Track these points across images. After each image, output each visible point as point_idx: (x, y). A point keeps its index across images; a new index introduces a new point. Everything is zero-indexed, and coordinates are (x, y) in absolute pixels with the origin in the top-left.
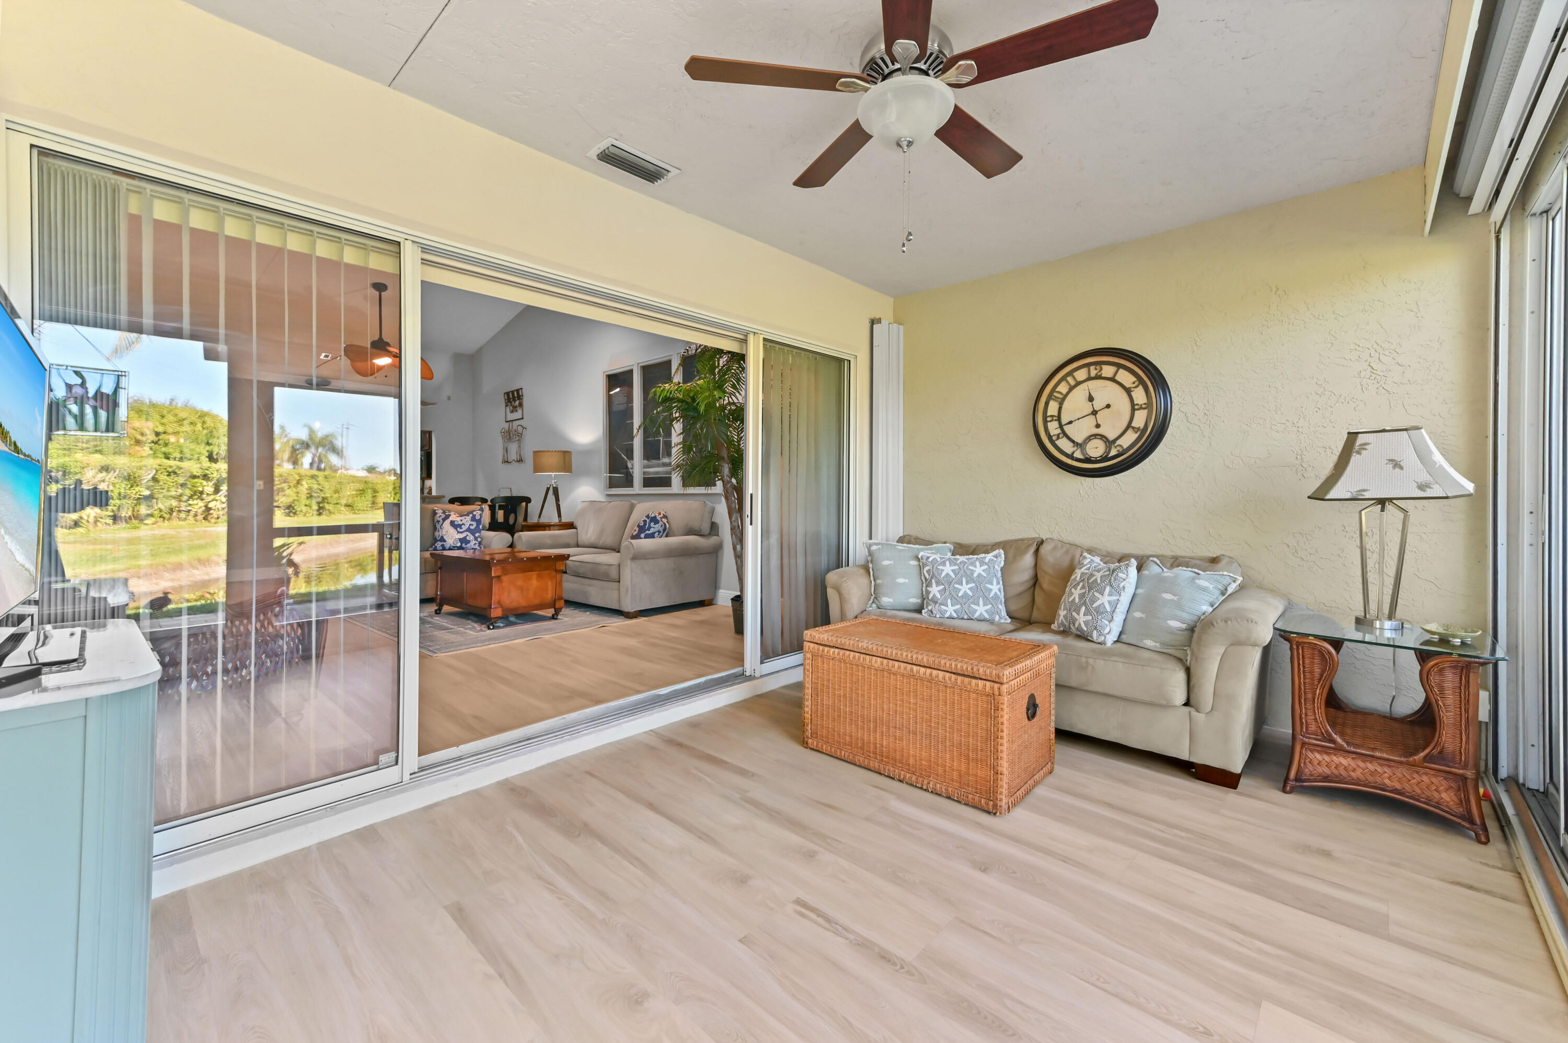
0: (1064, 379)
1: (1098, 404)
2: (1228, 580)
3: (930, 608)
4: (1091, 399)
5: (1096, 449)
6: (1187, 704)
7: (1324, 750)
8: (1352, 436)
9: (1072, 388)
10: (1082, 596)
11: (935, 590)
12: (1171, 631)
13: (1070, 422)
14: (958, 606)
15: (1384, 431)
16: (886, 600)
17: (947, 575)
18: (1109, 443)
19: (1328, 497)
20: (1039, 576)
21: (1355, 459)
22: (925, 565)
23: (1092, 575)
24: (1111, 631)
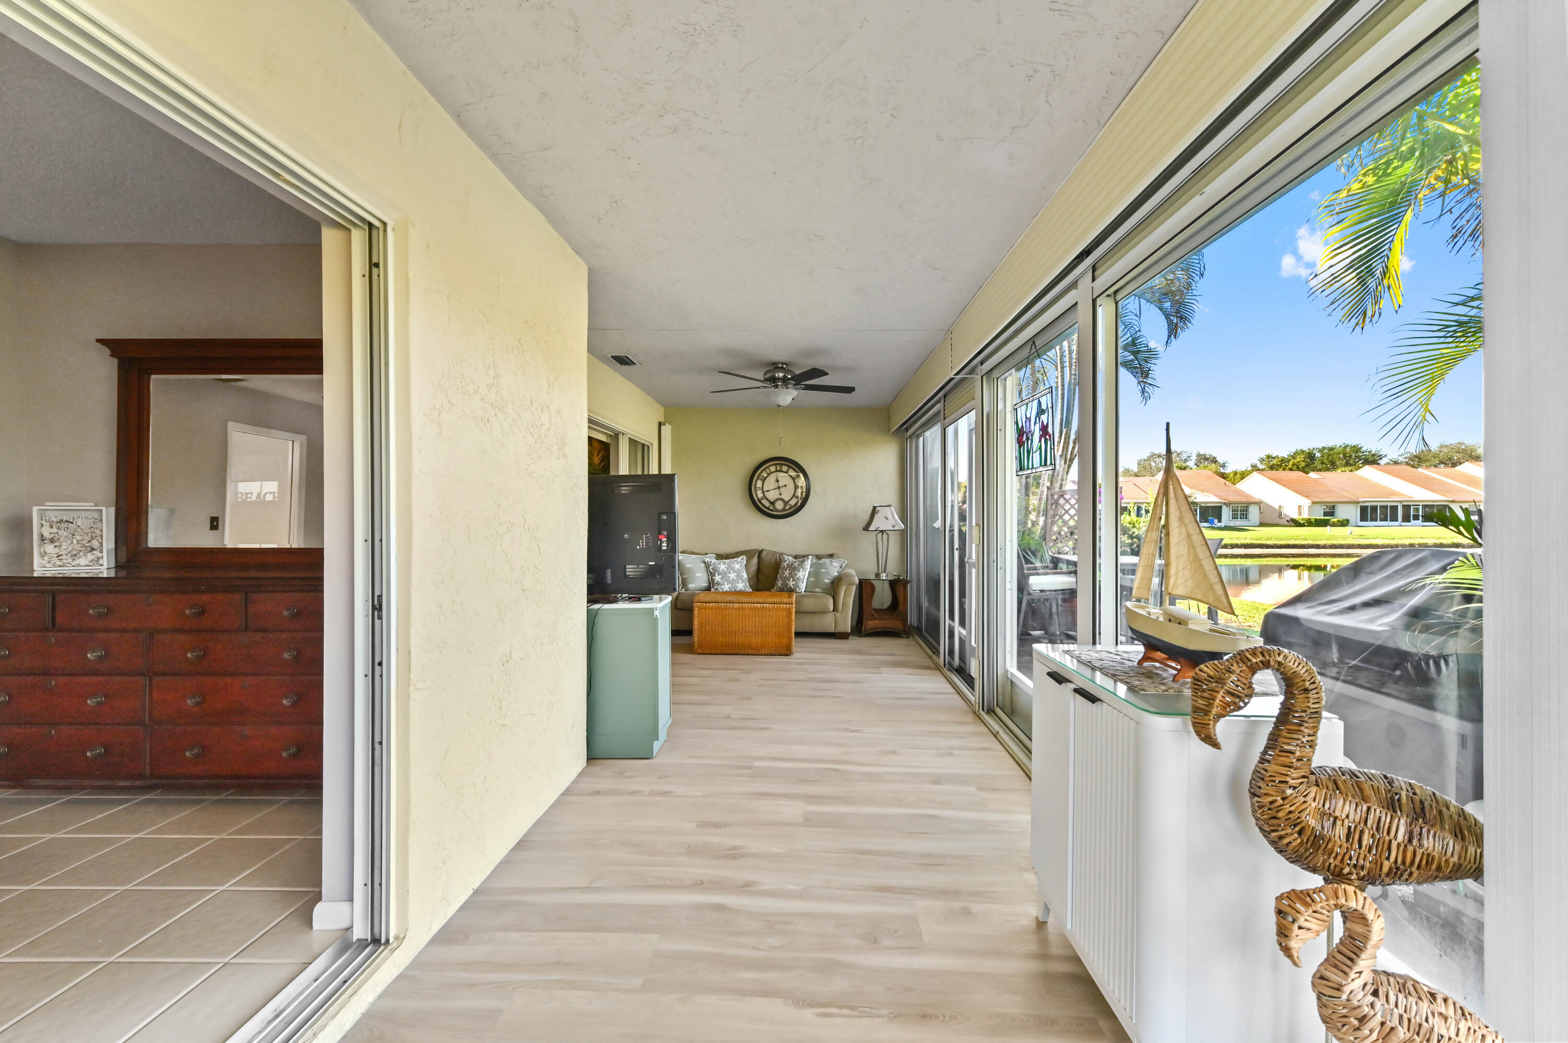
0: (765, 469)
1: (781, 484)
2: (842, 562)
3: (715, 587)
4: (778, 481)
5: (780, 505)
6: (833, 611)
7: (871, 620)
8: (875, 508)
9: (769, 475)
10: (790, 574)
11: (717, 578)
12: (826, 584)
13: (768, 491)
14: (730, 585)
15: (882, 506)
16: (691, 586)
17: (723, 569)
18: (786, 503)
19: (870, 529)
20: (760, 567)
21: (876, 516)
22: (709, 566)
23: (792, 565)
24: (803, 586)
